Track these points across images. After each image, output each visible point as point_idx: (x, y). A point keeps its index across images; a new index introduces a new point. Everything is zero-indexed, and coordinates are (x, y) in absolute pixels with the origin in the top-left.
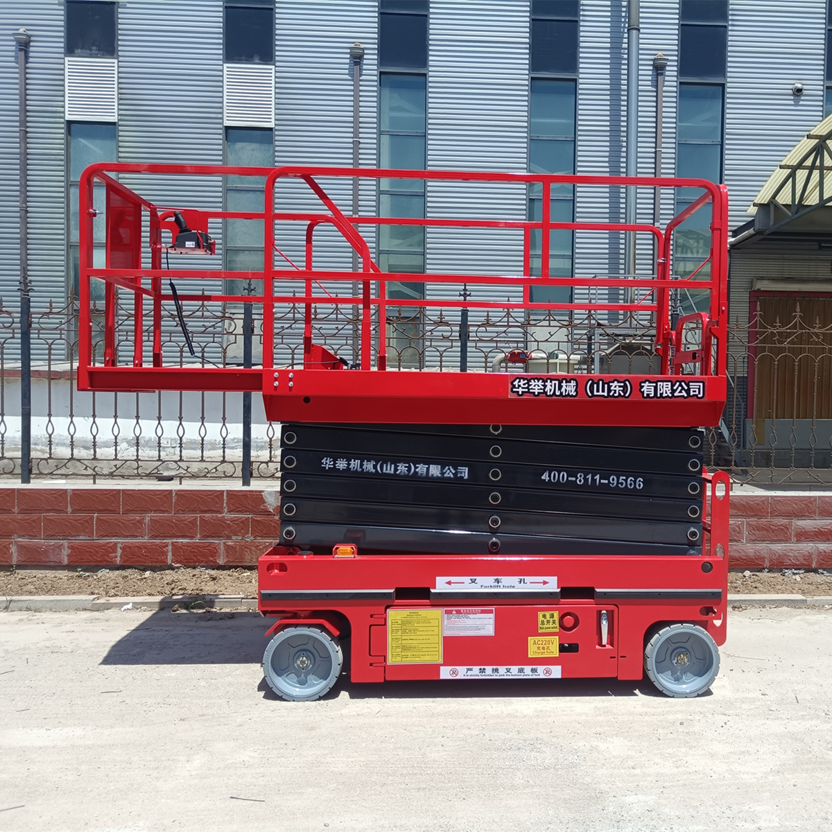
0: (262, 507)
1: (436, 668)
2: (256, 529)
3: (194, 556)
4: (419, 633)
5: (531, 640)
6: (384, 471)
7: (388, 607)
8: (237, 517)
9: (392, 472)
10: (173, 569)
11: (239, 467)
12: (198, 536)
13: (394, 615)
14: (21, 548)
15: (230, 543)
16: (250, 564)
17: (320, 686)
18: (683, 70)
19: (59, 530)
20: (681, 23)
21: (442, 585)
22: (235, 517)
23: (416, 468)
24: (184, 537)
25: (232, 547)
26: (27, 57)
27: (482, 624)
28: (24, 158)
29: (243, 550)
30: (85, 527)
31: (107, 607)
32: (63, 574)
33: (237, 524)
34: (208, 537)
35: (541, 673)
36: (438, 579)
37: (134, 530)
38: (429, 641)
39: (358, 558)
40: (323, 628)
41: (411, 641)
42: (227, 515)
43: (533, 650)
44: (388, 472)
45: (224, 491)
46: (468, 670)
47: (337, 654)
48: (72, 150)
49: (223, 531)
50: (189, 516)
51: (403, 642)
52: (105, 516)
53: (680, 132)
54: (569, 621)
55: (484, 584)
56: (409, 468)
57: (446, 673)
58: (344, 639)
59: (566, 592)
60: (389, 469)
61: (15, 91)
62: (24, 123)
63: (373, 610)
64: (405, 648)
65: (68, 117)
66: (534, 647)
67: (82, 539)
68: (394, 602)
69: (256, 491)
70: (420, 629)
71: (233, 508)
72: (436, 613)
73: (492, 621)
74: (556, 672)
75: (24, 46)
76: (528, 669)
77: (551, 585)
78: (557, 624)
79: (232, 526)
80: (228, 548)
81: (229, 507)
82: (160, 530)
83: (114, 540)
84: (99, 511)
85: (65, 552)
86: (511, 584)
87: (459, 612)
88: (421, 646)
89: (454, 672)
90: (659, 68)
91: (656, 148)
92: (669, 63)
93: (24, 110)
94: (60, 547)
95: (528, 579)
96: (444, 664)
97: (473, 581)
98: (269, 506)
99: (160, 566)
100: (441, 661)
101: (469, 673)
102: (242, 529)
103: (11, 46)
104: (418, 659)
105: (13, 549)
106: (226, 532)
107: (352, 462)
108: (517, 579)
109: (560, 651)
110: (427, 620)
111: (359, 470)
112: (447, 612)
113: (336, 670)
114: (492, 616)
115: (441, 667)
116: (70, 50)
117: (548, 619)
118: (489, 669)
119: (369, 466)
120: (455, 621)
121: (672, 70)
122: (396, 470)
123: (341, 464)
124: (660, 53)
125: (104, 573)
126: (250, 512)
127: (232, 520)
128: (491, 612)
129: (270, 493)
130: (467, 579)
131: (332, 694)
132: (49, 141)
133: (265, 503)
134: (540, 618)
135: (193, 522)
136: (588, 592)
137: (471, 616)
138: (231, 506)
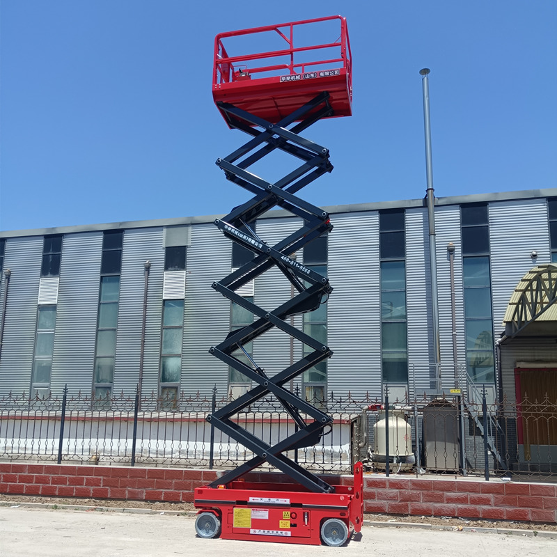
1: (249, 529)
3: (190, 498)
4: (244, 517)
5: (280, 521)
7: (233, 507)
10: (182, 503)
11: (209, 462)
13: (236, 510)
14: (129, 492)
17: (212, 533)
19: (143, 485)
20: (462, 227)
21: (251, 500)
24: (187, 490)
26: (148, 273)
27: (264, 515)
28: (145, 316)
30: (151, 484)
31: (156, 513)
32: (143, 503)
35: (284, 533)
36: (250, 498)
37: (168, 486)
38: (246, 520)
39: (226, 490)
40: (214, 514)
41: (241, 520)
43: (281, 526)
47: (218, 523)
48: (165, 313)
50: (189, 481)
51: (238, 520)
52: (159, 480)
54: (294, 515)
55: (265, 500)
57: (252, 532)
58: (220, 518)
59: (293, 505)
61: (143, 287)
62: (146, 302)
63: (229, 508)
64: (239, 522)
65: (164, 298)
66: (282, 524)
67: (150, 489)
68: (236, 505)
69: (214, 472)
70: (244, 515)
72: (250, 510)
73: (268, 514)
74: (289, 534)
75: (148, 268)
76: (279, 532)
77: (288, 501)
78: (289, 517)
82: (178, 487)
83: (161, 490)
84: (157, 478)
85: (144, 494)
86: (274, 500)
87: (257, 510)
88: (244, 522)
89: (255, 532)
93: (146, 296)
94: (143, 492)
95: (280, 499)
97: (262, 499)
99: (177, 502)
100: (250, 527)
101: (260, 532)
103: (143, 269)
104: (243, 526)
105: (127, 492)
109: (291, 526)
110: (246, 513)
112: (253, 510)
113: (217, 528)
114: (268, 512)
115: (251, 529)
116: (166, 269)
117: (286, 514)
118: (266, 531)
120: (255, 513)
125: (157, 503)
130: (259, 499)
131: (217, 537)
132: (155, 308)
134: (284, 514)
136: (300, 505)
137: (261, 512)
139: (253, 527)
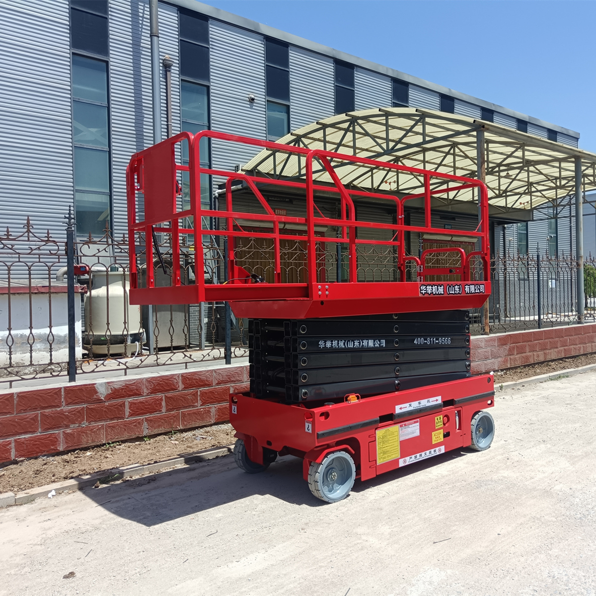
0: (95, 397)
1: (397, 461)
2: (90, 416)
3: (37, 448)
4: (390, 442)
5: (433, 434)
6: (349, 346)
7: (376, 429)
8: (74, 408)
9: (352, 347)
12: (40, 430)
13: (379, 433)
15: (68, 431)
16: (86, 446)
18: (183, 71)
20: (180, 38)
21: (399, 409)
22: (72, 409)
23: (363, 342)
25: (71, 434)
27: (413, 430)
29: (80, 435)
33: (74, 414)
34: (49, 429)
35: (437, 451)
36: (396, 407)
38: (394, 446)
39: (362, 401)
40: (347, 450)
41: (386, 448)
42: (66, 408)
43: (434, 441)
44: (350, 346)
45: (61, 388)
46: (411, 458)
49: (62, 422)
51: (384, 449)
53: (183, 114)
54: (446, 420)
55: (415, 405)
56: (360, 343)
57: (401, 464)
59: (446, 403)
60: (351, 345)
63: (370, 432)
64: (384, 453)
66: (434, 438)
68: (378, 425)
69: (89, 384)
70: (390, 439)
71: (70, 401)
73: (418, 427)
74: (443, 450)
76: (432, 451)
77: (437, 400)
78: (442, 423)
79: (70, 417)
80: (66, 435)
81: (66, 401)
86: (425, 403)
87: (405, 425)
88: (391, 449)
89: (405, 461)
90: (167, 67)
91: (167, 122)
92: (174, 65)
95: (430, 399)
96: (401, 458)
97: (410, 405)
98: (100, 396)
100: (399, 457)
101: (411, 460)
102: (79, 417)
104: (390, 458)
106: (65, 423)
107: (334, 342)
108: (426, 400)
109: (444, 437)
110: (393, 433)
111: (337, 347)
112: (401, 426)
114: (418, 424)
115: (400, 460)
117: (439, 420)
118: (418, 455)
119: (341, 344)
120: (404, 431)
121: (175, 69)
122: (354, 345)
123: (329, 344)
124: (167, 56)
126: (85, 402)
127: (70, 412)
128: (417, 422)
129: (101, 384)
130: (407, 405)
133: (98, 393)
134: (436, 421)
135: (35, 419)
137: (410, 426)
138: (68, 399)
139: (404, 454)
